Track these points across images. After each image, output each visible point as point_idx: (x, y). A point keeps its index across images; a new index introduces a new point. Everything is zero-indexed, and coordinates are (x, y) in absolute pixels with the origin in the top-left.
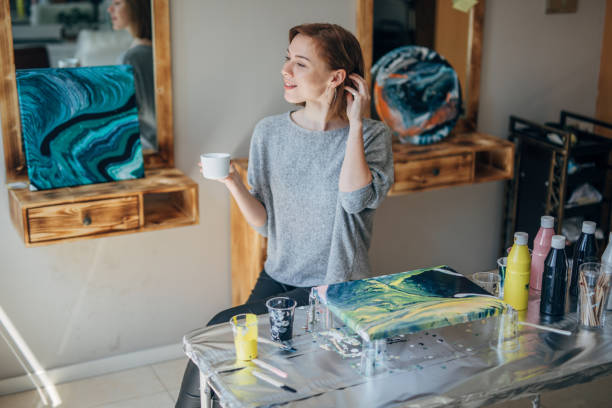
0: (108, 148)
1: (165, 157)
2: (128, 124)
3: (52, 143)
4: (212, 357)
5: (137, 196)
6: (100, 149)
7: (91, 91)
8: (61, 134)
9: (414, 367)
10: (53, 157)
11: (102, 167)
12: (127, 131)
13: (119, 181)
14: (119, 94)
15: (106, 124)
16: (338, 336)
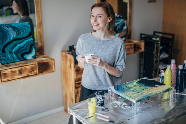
0: (24, 49)
1: (41, 51)
2: (30, 41)
3: (5, 48)
4: (81, 114)
6: (21, 50)
7: (17, 31)
8: (8, 46)
9: (148, 110)
10: (6, 53)
11: (23, 55)
12: (29, 43)
13: (28, 60)
14: (26, 32)
15: (23, 42)
16: (119, 103)
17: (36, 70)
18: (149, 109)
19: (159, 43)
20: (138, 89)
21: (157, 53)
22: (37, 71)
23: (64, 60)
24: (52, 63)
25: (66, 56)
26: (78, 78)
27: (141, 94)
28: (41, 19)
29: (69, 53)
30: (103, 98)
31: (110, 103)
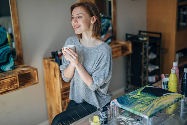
1: (20, 60)
5: (16, 76)
12: (6, 52)
13: (6, 71)
16: (124, 118)
17: (17, 83)
18: (161, 123)
19: (147, 43)
20: (145, 101)
21: (145, 54)
23: (46, 68)
24: (35, 74)
25: (49, 64)
26: (65, 88)
29: (52, 61)
31: (114, 119)
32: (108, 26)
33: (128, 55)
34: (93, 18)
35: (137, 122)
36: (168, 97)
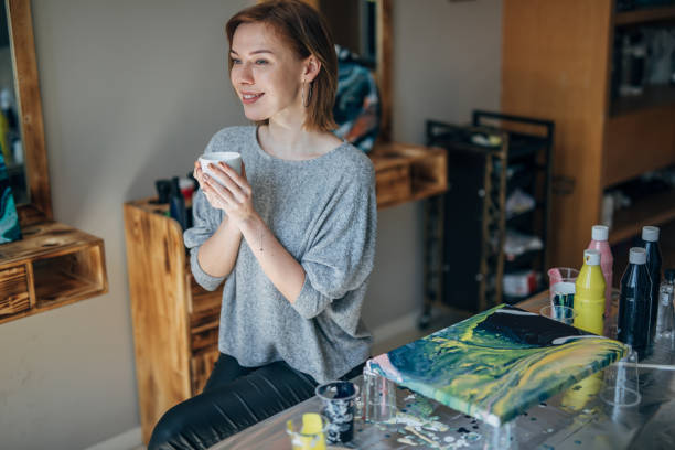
1: (40, 209)
16: (412, 423)
17: (27, 291)
18: (546, 443)
19: (503, 155)
20: (490, 361)
21: (495, 194)
22: (31, 295)
23: (136, 238)
24: (93, 257)
25: (147, 225)
26: (201, 312)
27: (511, 385)
28: (34, 71)
29: (158, 212)
30: (351, 410)
31: (377, 425)
32: (364, 90)
33: (433, 199)
34: (307, 62)
35: (457, 438)
36: (568, 350)
